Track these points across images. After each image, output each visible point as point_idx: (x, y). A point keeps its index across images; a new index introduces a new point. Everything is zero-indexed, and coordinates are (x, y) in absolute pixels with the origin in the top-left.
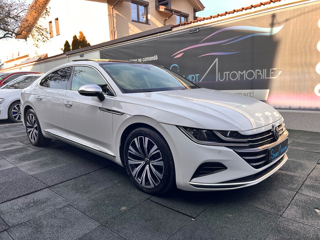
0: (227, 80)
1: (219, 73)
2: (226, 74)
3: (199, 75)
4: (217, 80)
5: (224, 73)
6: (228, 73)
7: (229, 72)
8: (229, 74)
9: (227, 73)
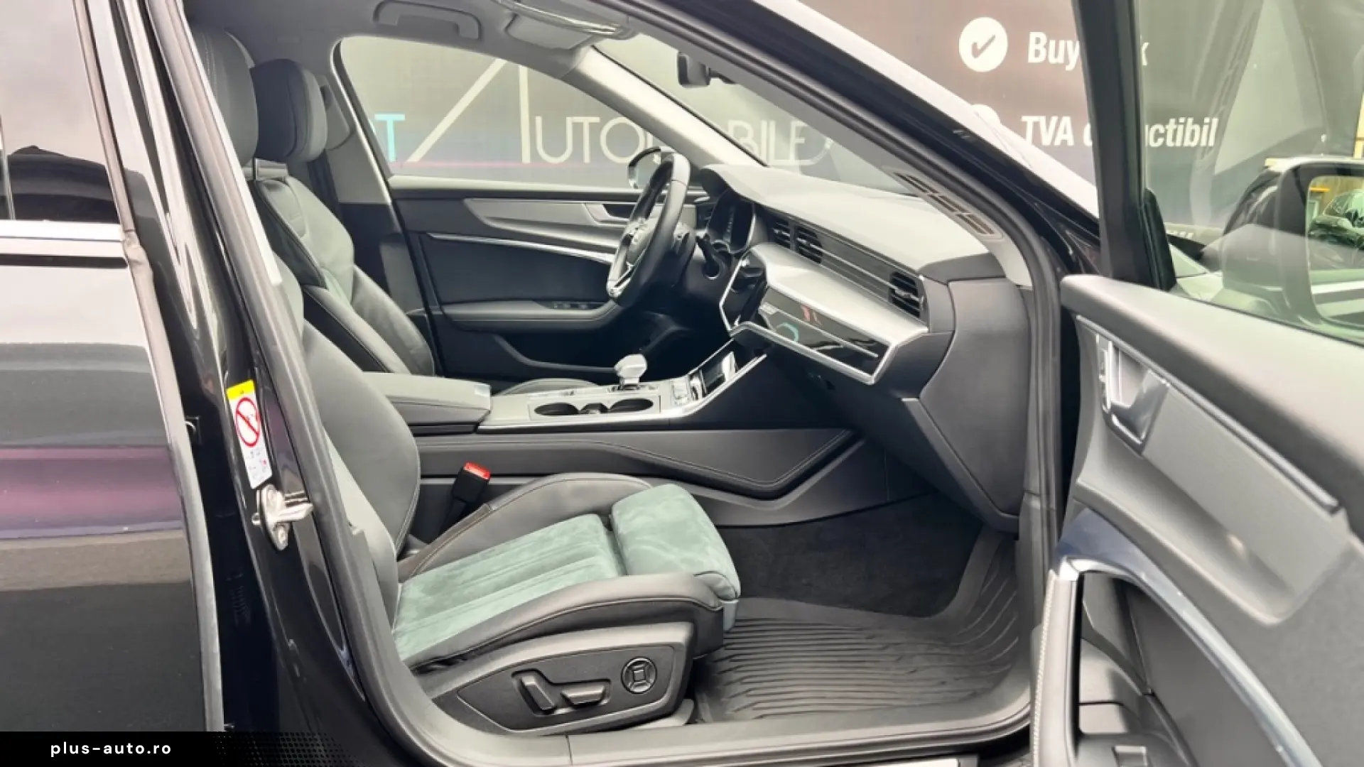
0: (587, 159)
1: (539, 120)
2: (578, 127)
3: (401, 117)
4: (526, 158)
5: (570, 121)
6: (591, 125)
7: (596, 120)
8: (595, 129)
9: (586, 121)
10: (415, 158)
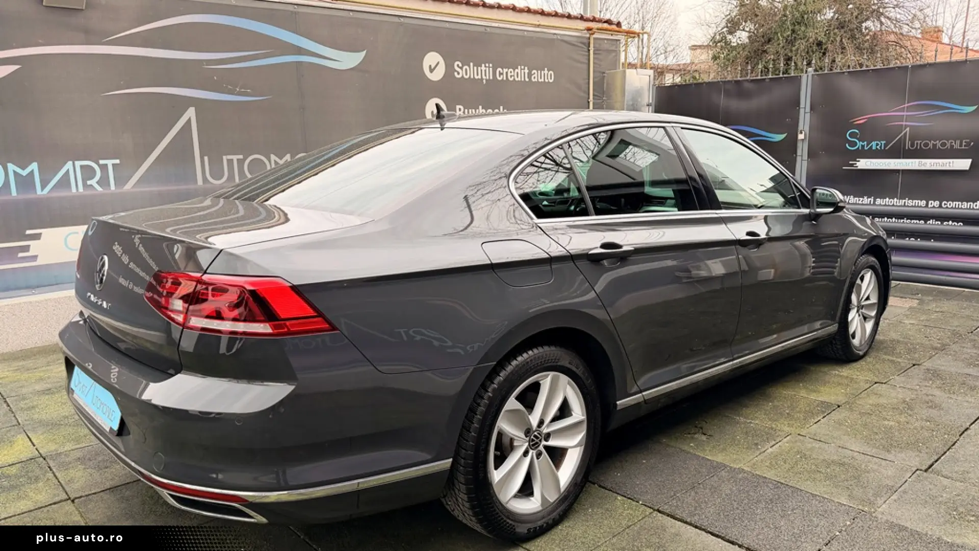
0: (237, 180)
1: (206, 158)
2: (230, 162)
3: (117, 161)
4: (200, 182)
5: (225, 158)
6: (238, 159)
7: (241, 157)
8: (241, 162)
9: (235, 158)
10: (128, 186)
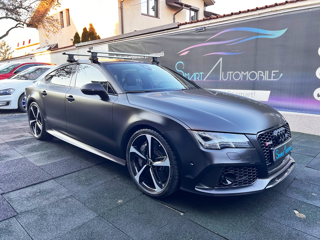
0: (230, 80)
1: (223, 72)
3: (203, 73)
4: (220, 80)
5: (228, 72)
6: (231, 73)
10: (204, 80)
